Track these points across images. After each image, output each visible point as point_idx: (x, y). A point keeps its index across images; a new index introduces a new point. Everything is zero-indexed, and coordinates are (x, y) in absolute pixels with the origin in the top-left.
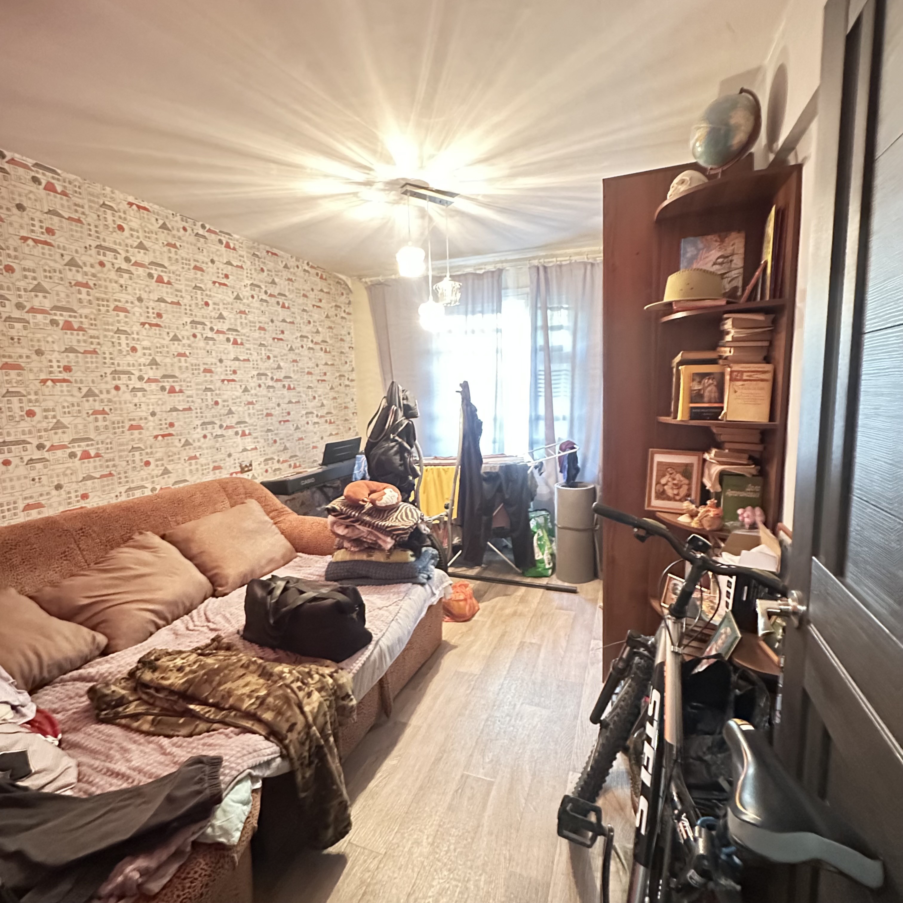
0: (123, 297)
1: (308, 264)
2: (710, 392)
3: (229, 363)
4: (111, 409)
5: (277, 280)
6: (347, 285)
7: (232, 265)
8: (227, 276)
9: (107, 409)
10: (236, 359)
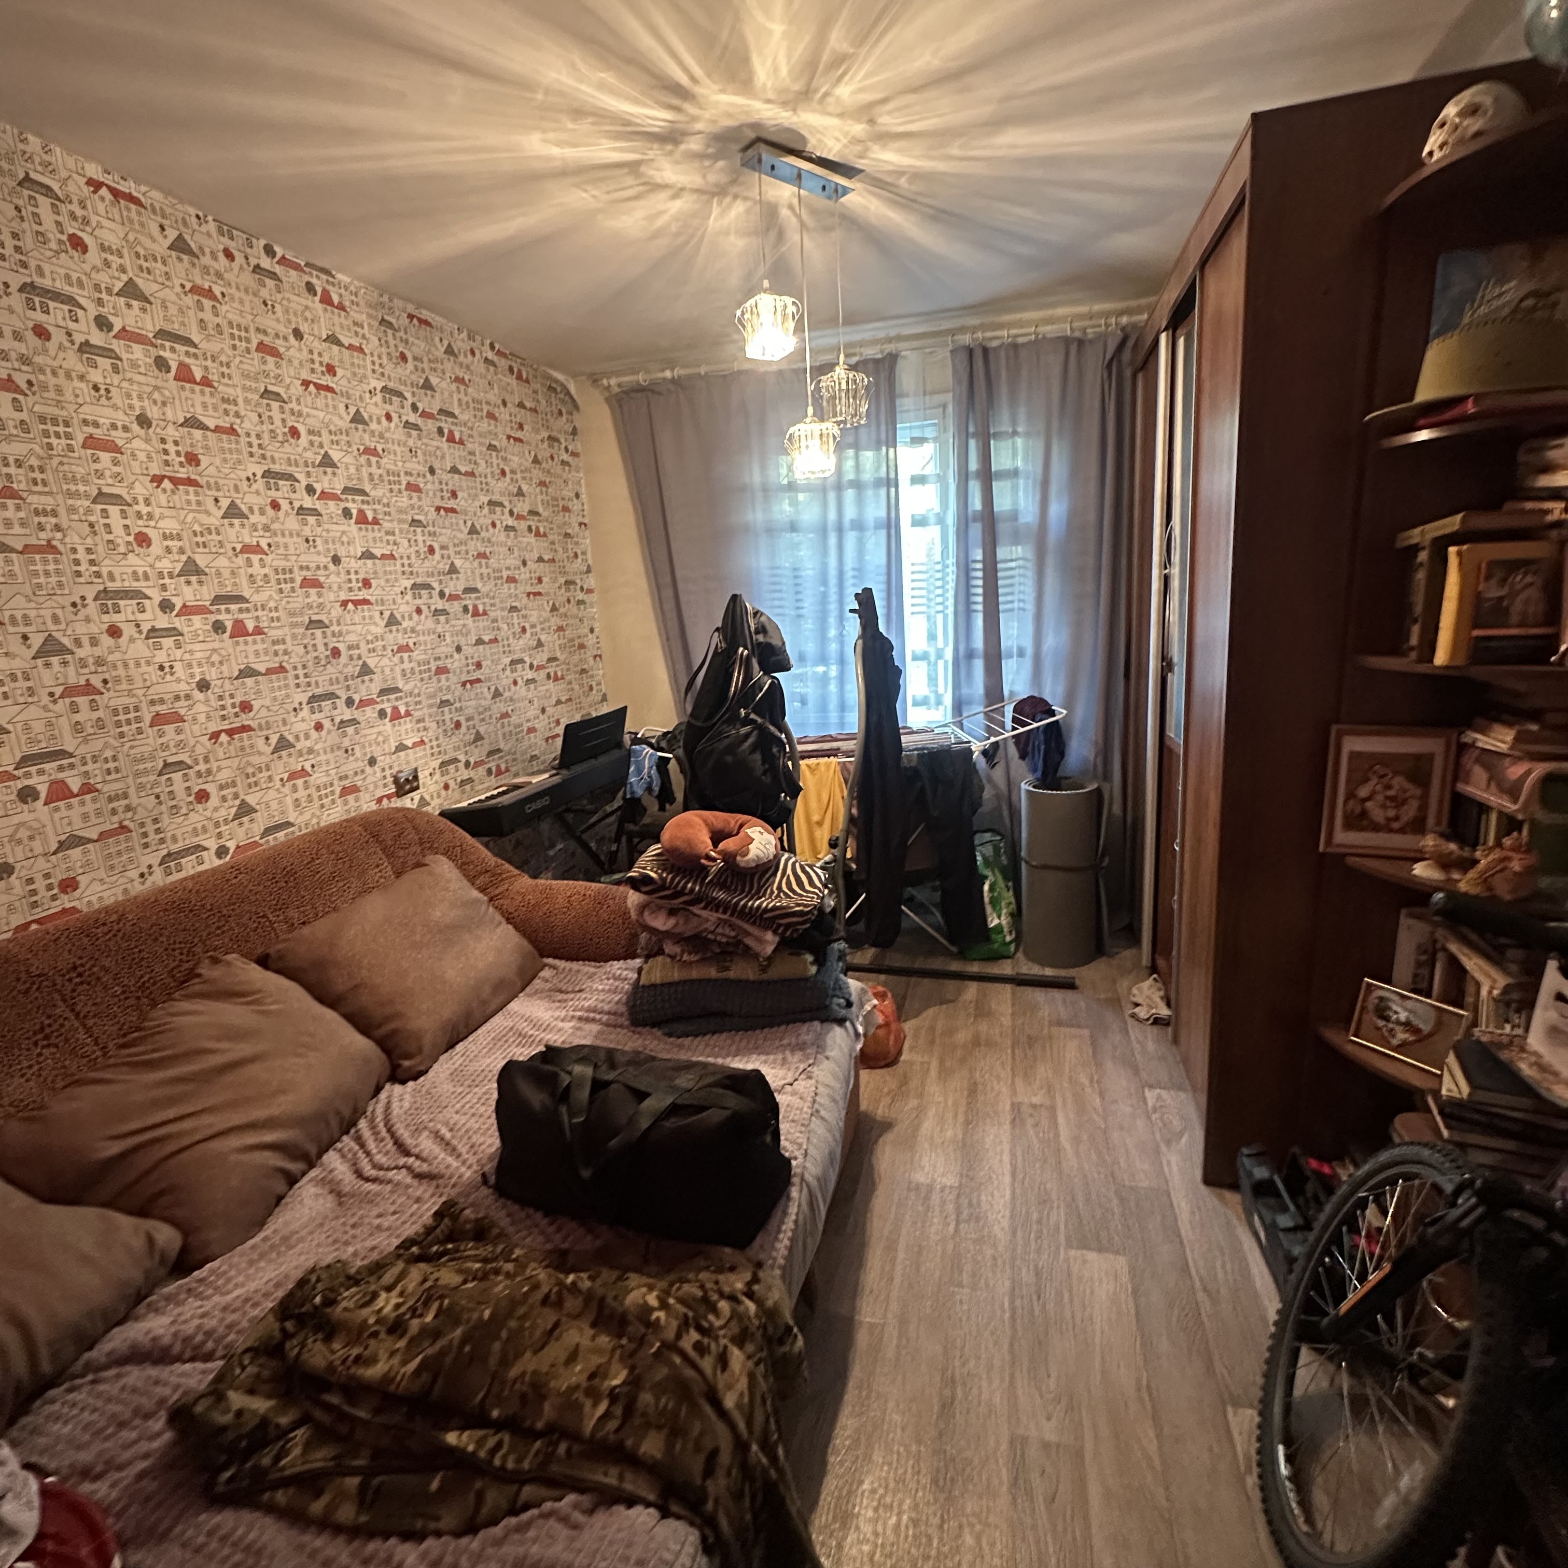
0: (104, 414)
1: (492, 347)
2: (1527, 602)
3: (354, 564)
4: (105, 682)
5: (434, 381)
6: (568, 393)
7: (339, 343)
8: (331, 370)
9: (96, 681)
10: (368, 555)
